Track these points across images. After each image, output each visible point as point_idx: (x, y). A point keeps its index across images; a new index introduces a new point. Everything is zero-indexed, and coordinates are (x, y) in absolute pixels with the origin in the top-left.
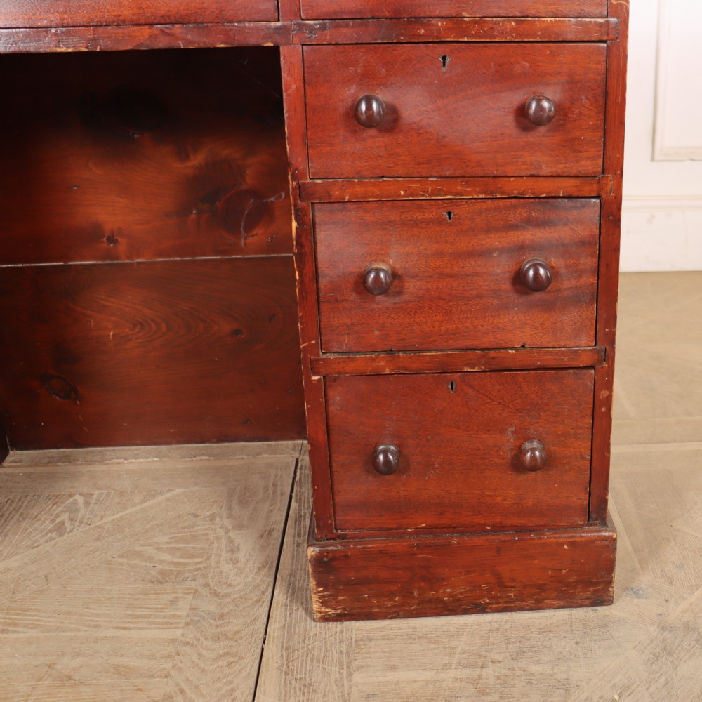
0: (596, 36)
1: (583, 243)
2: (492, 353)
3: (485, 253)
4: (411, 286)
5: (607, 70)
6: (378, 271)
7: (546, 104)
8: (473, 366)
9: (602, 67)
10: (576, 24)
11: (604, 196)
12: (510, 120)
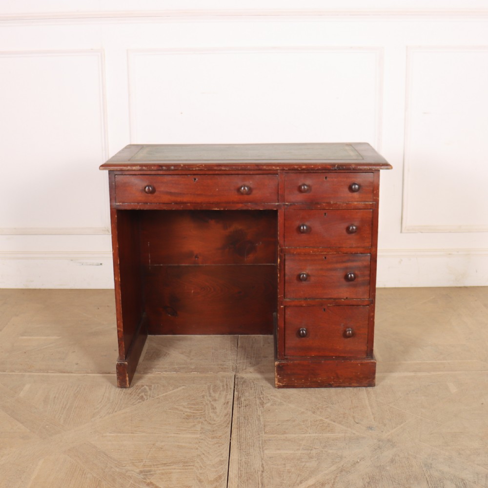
0: (369, 207)
1: (365, 267)
2: (337, 301)
3: (335, 269)
4: (313, 279)
5: (373, 217)
6: (303, 274)
7: (354, 228)
8: (330, 304)
9: (371, 216)
10: (364, 204)
11: (372, 253)
12: (345, 231)
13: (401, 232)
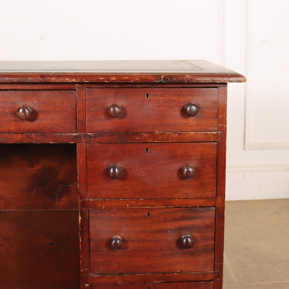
0: (212, 139)
1: (207, 226)
2: (167, 275)
3: (164, 231)
4: (131, 245)
5: (217, 153)
6: (116, 240)
7: (191, 170)
8: (158, 281)
9: (215, 153)
10: (204, 134)
11: (216, 206)
12: (175, 175)
13: (244, 149)
